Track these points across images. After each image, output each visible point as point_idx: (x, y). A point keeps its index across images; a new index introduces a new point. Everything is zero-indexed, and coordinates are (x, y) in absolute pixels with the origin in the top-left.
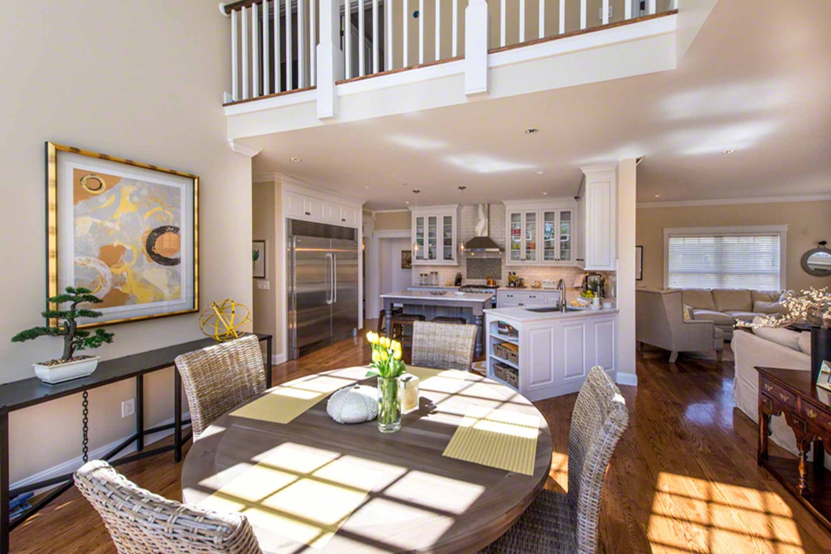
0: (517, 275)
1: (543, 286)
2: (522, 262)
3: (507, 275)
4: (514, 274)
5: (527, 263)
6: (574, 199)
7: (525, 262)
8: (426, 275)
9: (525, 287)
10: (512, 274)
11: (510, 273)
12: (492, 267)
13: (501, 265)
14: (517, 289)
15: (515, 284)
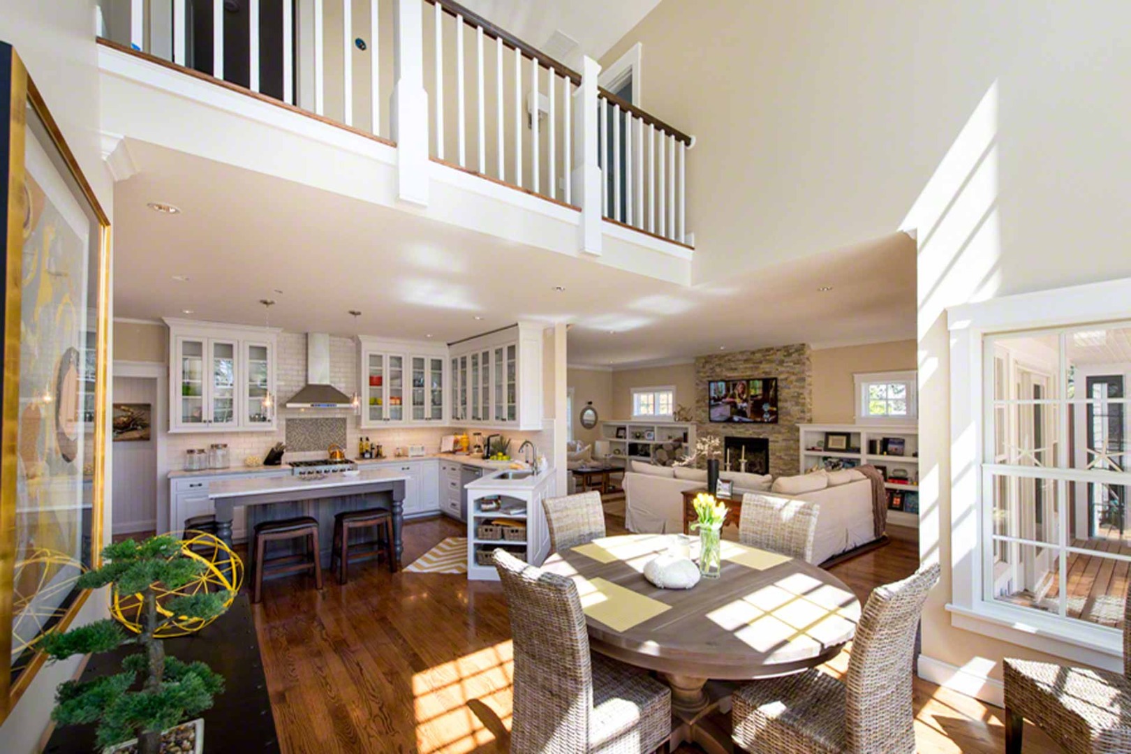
0: (371, 441)
1: (411, 453)
2: (384, 422)
3: (357, 441)
4: (367, 439)
5: (394, 423)
6: (447, 347)
7: (389, 422)
8: (202, 451)
9: (385, 457)
10: (364, 440)
11: (361, 439)
12: (332, 431)
13: (345, 429)
14: (374, 461)
15: (371, 454)
